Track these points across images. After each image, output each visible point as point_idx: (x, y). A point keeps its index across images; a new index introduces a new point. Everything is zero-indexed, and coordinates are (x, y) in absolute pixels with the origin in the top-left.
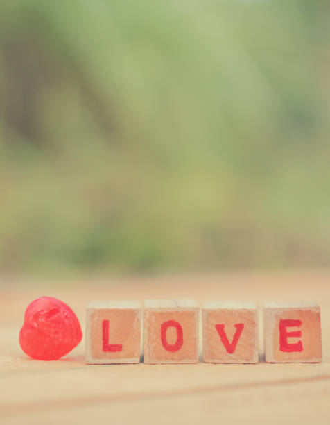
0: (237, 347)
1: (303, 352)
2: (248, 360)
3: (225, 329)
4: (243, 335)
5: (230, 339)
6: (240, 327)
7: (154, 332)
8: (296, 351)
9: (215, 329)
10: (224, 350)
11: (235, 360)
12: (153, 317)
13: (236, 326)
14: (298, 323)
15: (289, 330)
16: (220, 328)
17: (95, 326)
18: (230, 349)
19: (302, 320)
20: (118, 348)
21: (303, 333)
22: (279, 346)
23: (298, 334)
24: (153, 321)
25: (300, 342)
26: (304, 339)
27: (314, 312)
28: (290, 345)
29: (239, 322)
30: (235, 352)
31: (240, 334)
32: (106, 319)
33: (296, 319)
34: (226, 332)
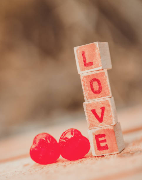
0: (104, 119)
1: (109, 149)
2: (110, 124)
3: (96, 111)
4: (105, 113)
5: (100, 115)
6: (103, 109)
7: (87, 86)
8: (106, 149)
9: (92, 112)
10: (98, 121)
11: (104, 125)
12: (85, 79)
13: (101, 108)
14: (104, 136)
15: (100, 139)
16: (94, 111)
17: (79, 55)
18: (101, 120)
19: (105, 134)
20: (91, 64)
21: (107, 140)
22: (97, 148)
23: (105, 141)
24: (85, 80)
25: (106, 145)
26: (108, 143)
27: (110, 129)
28: (102, 147)
29: (102, 106)
30: (103, 121)
31: (104, 112)
32: (83, 51)
33: (102, 133)
34: (97, 113)
